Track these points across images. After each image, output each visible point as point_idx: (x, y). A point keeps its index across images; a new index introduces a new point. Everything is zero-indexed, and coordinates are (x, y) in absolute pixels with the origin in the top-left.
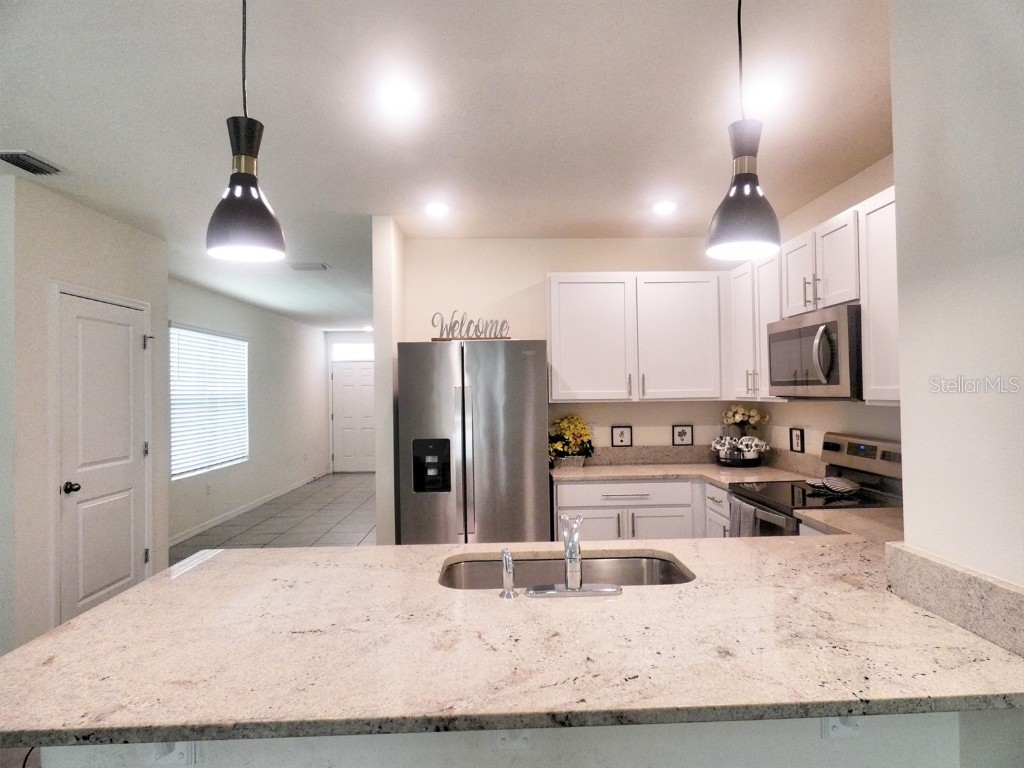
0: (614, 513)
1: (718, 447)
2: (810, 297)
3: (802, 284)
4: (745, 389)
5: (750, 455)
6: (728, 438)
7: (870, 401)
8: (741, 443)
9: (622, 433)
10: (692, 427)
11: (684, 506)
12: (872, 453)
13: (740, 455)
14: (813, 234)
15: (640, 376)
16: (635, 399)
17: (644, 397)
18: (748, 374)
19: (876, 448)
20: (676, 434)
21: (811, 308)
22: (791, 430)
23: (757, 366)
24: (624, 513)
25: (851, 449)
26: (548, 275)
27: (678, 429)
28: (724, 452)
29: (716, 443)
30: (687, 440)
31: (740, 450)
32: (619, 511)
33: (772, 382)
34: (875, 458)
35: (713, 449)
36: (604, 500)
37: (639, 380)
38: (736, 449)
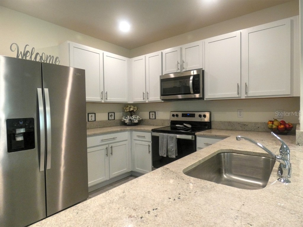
0: (105, 147)
1: (125, 120)
2: (179, 68)
3: (177, 63)
4: (143, 99)
5: (136, 121)
6: (128, 116)
7: (206, 99)
8: (132, 118)
9: (92, 116)
10: (114, 113)
11: (126, 140)
12: (193, 116)
13: (131, 122)
14: (181, 48)
15: (105, 92)
16: (103, 101)
17: (107, 101)
18: (144, 94)
19: (195, 114)
20: (110, 116)
21: (179, 71)
22: (150, 112)
23: (148, 91)
24: (109, 147)
25: (184, 115)
26: (68, 42)
27: (110, 114)
28: (127, 121)
29: (124, 118)
30: (113, 118)
31: (132, 120)
32: (107, 146)
33: (162, 95)
34: (194, 117)
35: (123, 120)
36: (101, 142)
37: (104, 94)
38: (130, 120)
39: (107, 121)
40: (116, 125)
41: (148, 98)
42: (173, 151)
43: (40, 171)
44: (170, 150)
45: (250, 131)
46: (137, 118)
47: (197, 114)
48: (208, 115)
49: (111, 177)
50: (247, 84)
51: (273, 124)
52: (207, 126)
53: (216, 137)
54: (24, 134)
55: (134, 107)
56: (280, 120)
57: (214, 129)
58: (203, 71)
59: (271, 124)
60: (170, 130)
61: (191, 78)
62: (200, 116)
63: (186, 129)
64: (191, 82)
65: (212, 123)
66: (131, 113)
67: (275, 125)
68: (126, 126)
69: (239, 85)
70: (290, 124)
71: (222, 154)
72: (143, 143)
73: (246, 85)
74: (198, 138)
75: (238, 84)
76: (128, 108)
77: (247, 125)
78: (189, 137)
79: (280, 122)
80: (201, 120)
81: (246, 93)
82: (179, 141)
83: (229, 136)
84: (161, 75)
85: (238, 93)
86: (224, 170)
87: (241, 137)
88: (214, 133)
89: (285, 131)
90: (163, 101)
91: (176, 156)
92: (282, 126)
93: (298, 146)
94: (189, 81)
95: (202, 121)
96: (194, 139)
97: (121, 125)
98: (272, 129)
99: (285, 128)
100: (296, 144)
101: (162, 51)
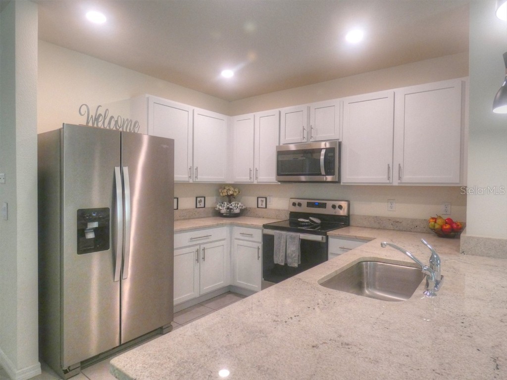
0: (194, 249)
1: (221, 208)
2: (305, 136)
3: (302, 129)
4: (249, 178)
5: (237, 211)
6: (226, 203)
7: (343, 183)
8: (231, 205)
10: (205, 198)
11: (224, 240)
12: (323, 206)
13: (230, 211)
14: (308, 107)
15: (195, 168)
16: (191, 181)
17: (197, 180)
18: (250, 170)
19: (326, 203)
20: (198, 202)
21: (305, 140)
22: (258, 198)
23: (256, 166)
24: (200, 248)
25: (310, 205)
26: (147, 95)
27: (198, 199)
28: (224, 211)
29: (219, 206)
30: (202, 205)
31: (231, 209)
32: (198, 247)
33: (279, 174)
34: (325, 208)
35: (217, 209)
36: (190, 241)
37: (193, 170)
38: (228, 208)
39: (194, 209)
40: (207, 217)
41: (257, 178)
42: (295, 257)
43: (115, 280)
44: (290, 255)
45: (405, 231)
46: (238, 206)
47: (329, 204)
48: (344, 204)
49: (201, 293)
50: (402, 166)
51: (435, 222)
52: (343, 222)
53: (357, 238)
54: (95, 230)
55: (234, 189)
56: (445, 217)
57: (354, 226)
58: (340, 144)
59: (433, 223)
60: (289, 226)
61: (323, 152)
62: (334, 207)
63: (312, 225)
64: (322, 157)
65: (351, 218)
66: (230, 198)
67: (438, 224)
68: (221, 218)
69: (391, 166)
70: (459, 224)
71: (364, 263)
72: (250, 244)
73: (400, 167)
74: (331, 240)
75: (389, 165)
76: (225, 190)
77: (401, 223)
78: (318, 238)
79: (445, 220)
80: (335, 213)
81: (400, 178)
82: (303, 243)
83: (374, 239)
84: (278, 145)
85: (389, 178)
86: (365, 283)
87: (387, 244)
88: (353, 232)
89: (452, 233)
90: (280, 183)
91: (299, 265)
92: (448, 227)
93: (463, 254)
94: (320, 156)
95: (337, 214)
96: (324, 241)
97: (214, 216)
98: (434, 229)
99: (452, 229)
100: (461, 252)
101: (280, 109)
